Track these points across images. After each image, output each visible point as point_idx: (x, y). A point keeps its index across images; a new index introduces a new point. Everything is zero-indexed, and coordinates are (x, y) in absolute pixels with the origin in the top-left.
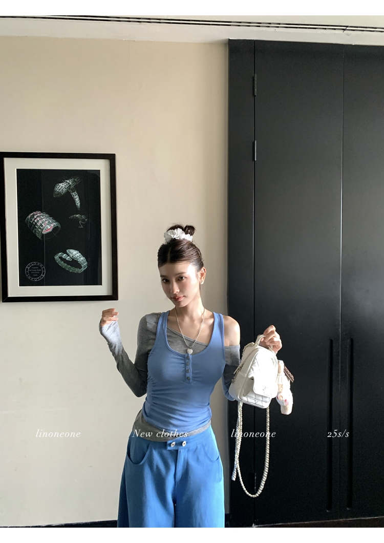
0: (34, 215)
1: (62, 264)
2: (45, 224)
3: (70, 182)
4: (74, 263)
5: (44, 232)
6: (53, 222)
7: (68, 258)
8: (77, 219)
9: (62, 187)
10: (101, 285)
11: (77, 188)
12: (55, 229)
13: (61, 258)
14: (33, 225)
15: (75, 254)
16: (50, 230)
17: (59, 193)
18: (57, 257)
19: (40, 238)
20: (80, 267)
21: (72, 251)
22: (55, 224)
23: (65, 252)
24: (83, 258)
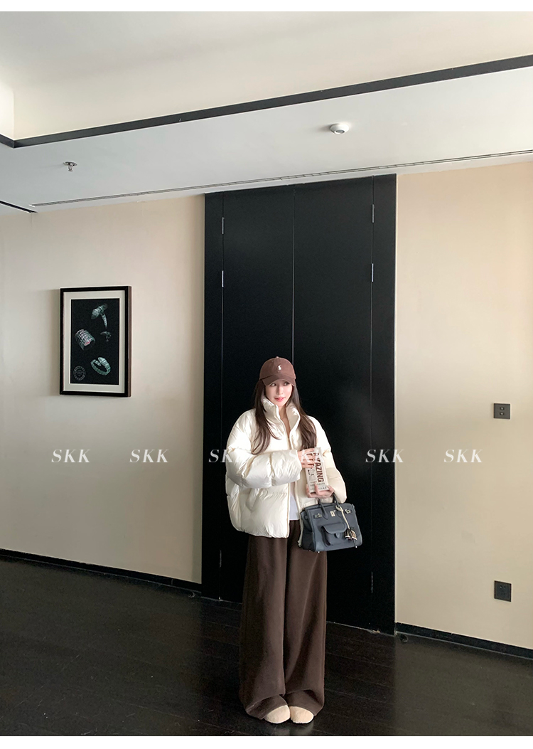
0: (79, 332)
1: (95, 368)
2: (86, 338)
3: (101, 307)
4: (102, 368)
5: (85, 345)
6: (91, 337)
7: (99, 364)
8: (105, 335)
9: (96, 311)
10: (118, 384)
11: (106, 312)
12: (92, 341)
13: (94, 363)
14: (79, 340)
15: (103, 360)
16: (89, 343)
17: (94, 316)
18: (92, 363)
19: (83, 348)
20: (106, 371)
21: (101, 358)
22: (92, 339)
23: (97, 360)
24: (108, 364)
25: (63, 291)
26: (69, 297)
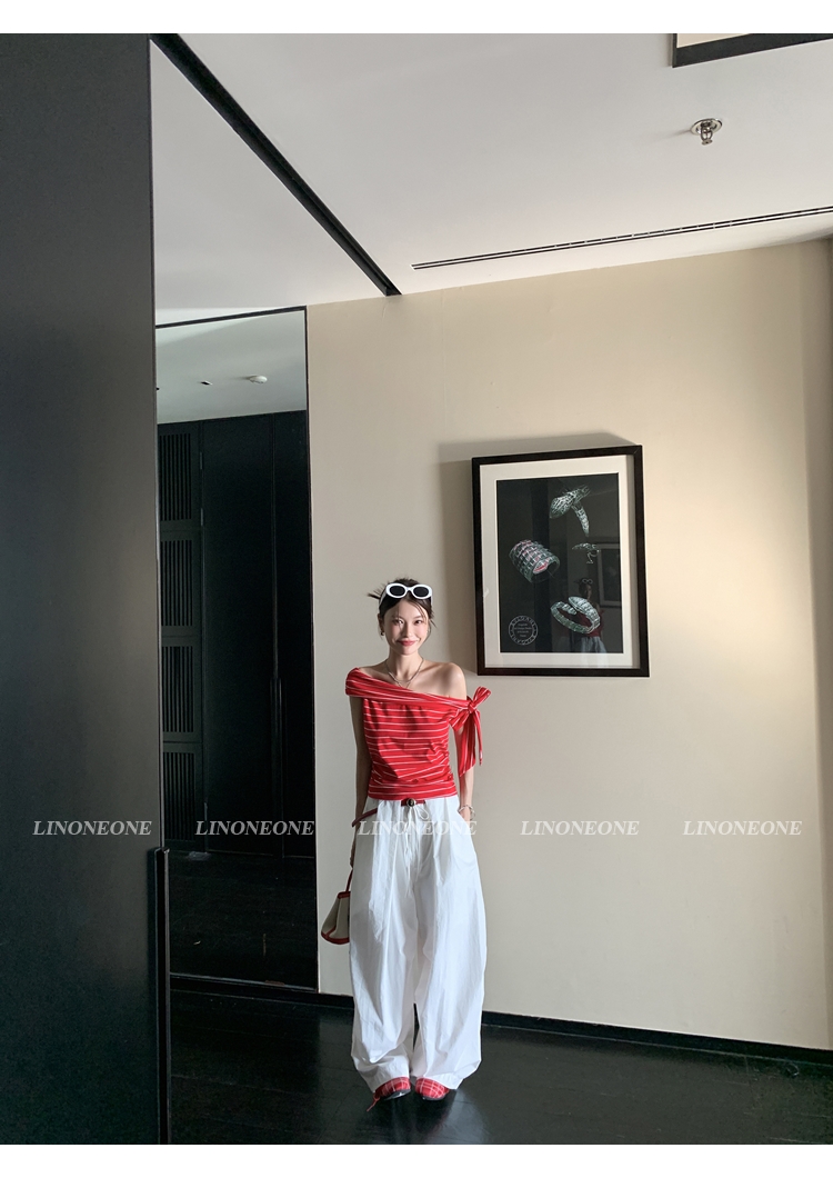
0: (520, 546)
1: (562, 619)
2: (538, 558)
3: (574, 494)
4: (580, 617)
5: (536, 571)
6: (548, 555)
8: (586, 551)
9: (562, 503)
11: (584, 503)
12: (552, 566)
13: (560, 610)
14: (520, 562)
15: (581, 603)
16: (545, 568)
17: (557, 512)
18: (553, 609)
19: (530, 579)
20: (589, 624)
21: (576, 599)
22: (551, 559)
23: (566, 602)
24: (592, 611)
25: (477, 463)
26: (490, 476)
